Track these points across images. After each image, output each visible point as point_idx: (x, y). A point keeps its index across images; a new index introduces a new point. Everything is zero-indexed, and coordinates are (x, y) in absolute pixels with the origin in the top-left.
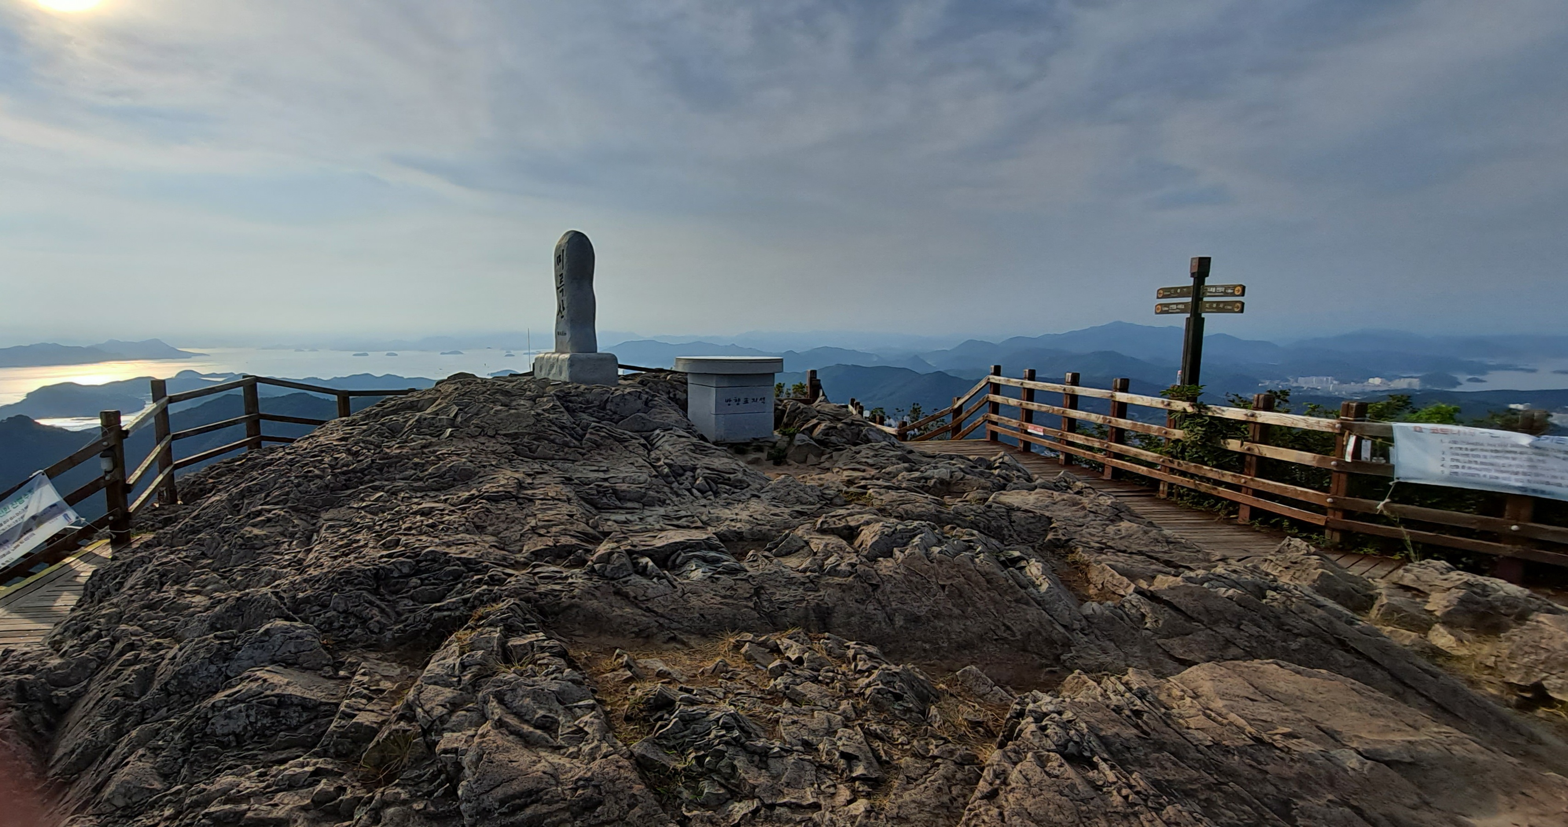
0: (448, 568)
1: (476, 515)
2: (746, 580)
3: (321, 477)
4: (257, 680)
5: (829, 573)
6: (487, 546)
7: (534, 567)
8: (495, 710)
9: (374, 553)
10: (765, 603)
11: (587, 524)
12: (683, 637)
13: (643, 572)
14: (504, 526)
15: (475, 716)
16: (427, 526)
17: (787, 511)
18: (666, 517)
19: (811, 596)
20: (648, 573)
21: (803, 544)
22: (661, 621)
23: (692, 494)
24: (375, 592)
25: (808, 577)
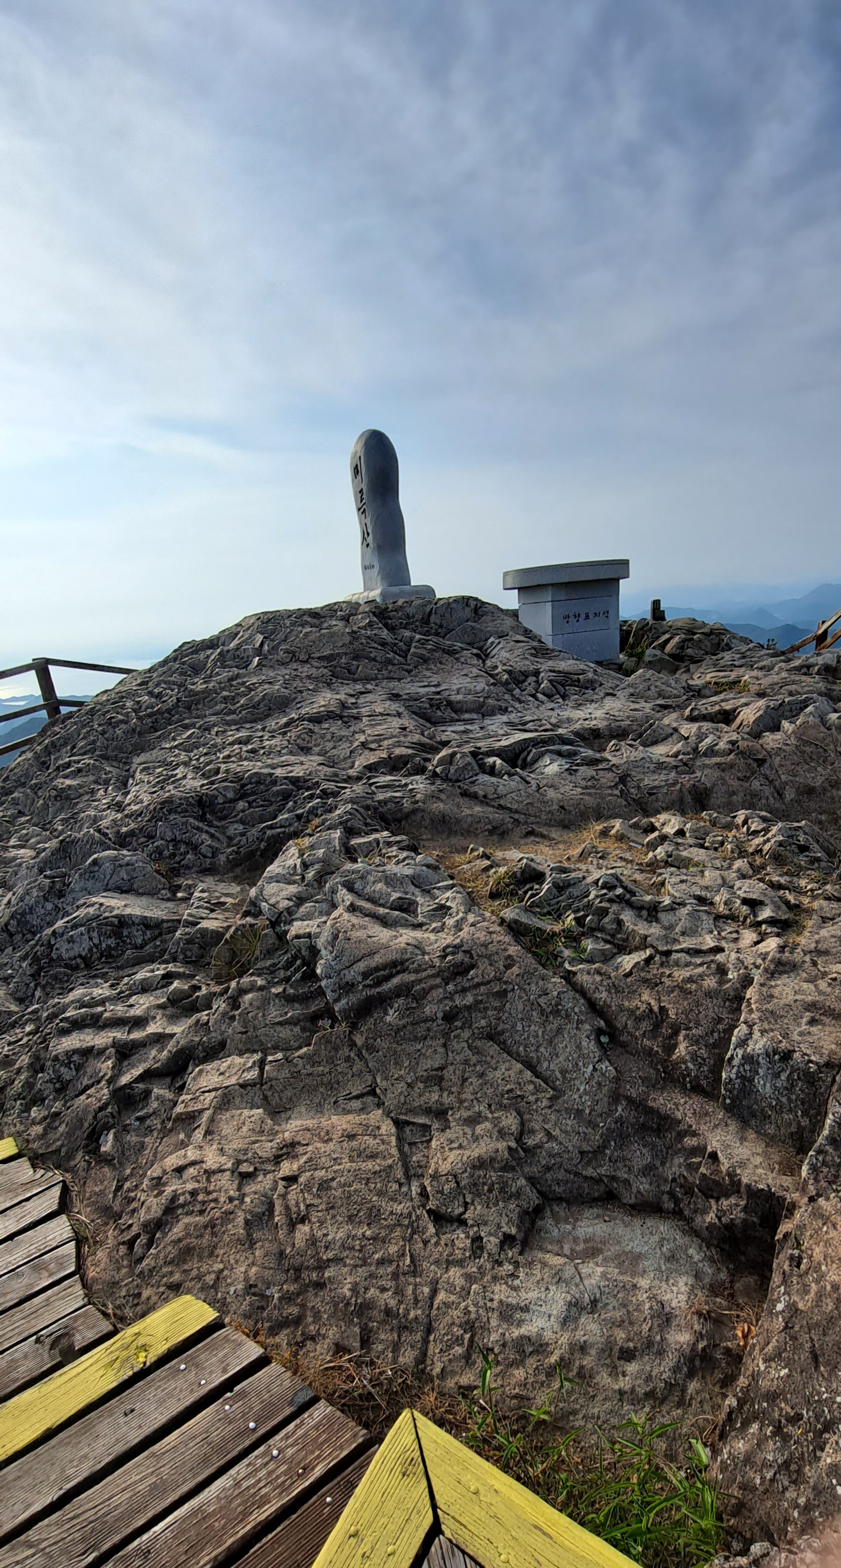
0: (275, 789)
1: (299, 737)
2: (609, 770)
3: (126, 722)
4: (92, 905)
5: (705, 754)
6: (315, 764)
7: (369, 778)
8: (345, 897)
9: (193, 783)
10: (632, 790)
11: (423, 735)
12: (544, 830)
13: (492, 771)
14: (331, 745)
15: (325, 906)
16: (247, 751)
17: (648, 705)
18: (509, 724)
19: (685, 779)
20: (497, 772)
21: (671, 731)
22: (516, 816)
23: (537, 699)
24: (202, 818)
25: (681, 760)
